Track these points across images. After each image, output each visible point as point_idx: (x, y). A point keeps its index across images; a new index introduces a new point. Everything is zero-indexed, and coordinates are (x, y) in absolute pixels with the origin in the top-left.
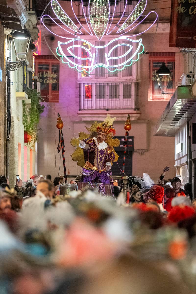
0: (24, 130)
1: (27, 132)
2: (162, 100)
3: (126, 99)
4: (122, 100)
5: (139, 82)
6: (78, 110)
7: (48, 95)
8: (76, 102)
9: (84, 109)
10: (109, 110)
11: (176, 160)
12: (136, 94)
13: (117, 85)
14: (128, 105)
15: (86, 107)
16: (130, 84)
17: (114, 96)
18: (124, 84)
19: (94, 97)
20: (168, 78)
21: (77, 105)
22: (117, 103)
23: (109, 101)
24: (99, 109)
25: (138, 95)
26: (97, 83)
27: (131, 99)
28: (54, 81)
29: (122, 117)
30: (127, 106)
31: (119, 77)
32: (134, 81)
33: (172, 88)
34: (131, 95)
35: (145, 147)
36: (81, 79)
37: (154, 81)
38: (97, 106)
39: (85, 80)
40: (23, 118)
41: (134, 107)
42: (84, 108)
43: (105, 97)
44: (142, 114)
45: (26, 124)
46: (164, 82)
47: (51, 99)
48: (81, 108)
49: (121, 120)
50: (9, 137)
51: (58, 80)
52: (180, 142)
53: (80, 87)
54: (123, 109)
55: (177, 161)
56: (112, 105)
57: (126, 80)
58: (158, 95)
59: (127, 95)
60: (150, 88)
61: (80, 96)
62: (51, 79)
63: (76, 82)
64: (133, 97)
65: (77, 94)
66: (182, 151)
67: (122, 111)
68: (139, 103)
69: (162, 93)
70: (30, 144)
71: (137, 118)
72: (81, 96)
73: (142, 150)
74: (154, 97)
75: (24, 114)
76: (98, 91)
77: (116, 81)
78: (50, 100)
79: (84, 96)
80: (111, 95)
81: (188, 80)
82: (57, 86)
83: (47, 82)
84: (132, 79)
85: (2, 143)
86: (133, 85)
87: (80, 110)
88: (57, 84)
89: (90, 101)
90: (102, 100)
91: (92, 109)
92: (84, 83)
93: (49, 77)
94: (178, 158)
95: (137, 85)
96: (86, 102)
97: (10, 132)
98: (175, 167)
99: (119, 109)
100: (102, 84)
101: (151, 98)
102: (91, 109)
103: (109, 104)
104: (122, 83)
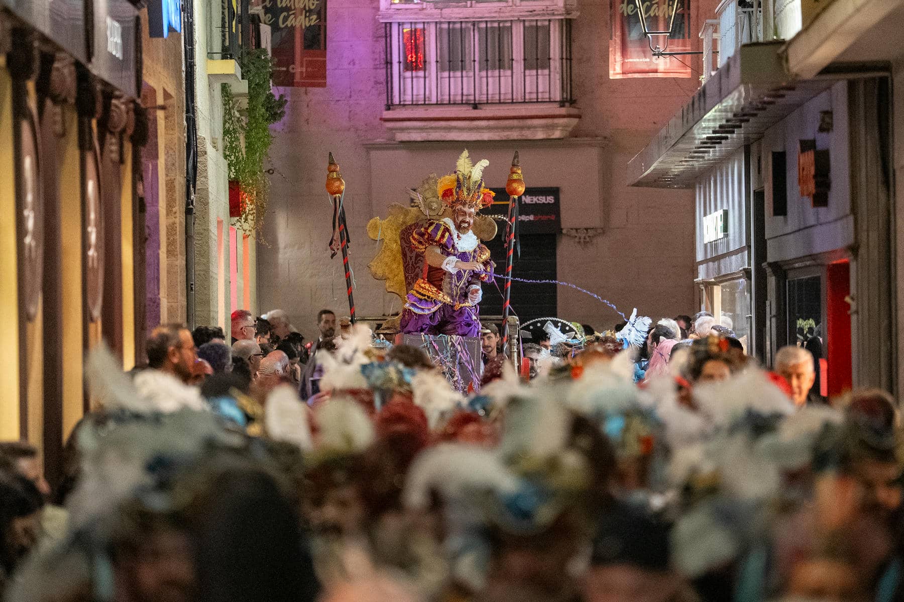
0: (229, 177)
1: (238, 183)
2: (651, 75)
3: (534, 72)
4: (523, 74)
5: (575, 17)
6: (383, 107)
7: (293, 63)
8: (376, 83)
9: (402, 103)
10: (479, 106)
11: (701, 263)
12: (564, 57)
13: (504, 27)
14: (540, 90)
15: (408, 98)
16: (547, 23)
17: (497, 63)
18: (527, 24)
19: (433, 67)
20: (669, 5)
21: (379, 94)
22: (505, 82)
23: (481, 78)
24: (449, 104)
25: (571, 59)
26: (441, 23)
27: (550, 71)
28: (310, 20)
29: (522, 128)
30: (537, 93)
31: (510, 4)
32: (558, 15)
33: (684, 37)
34: (549, 59)
35: (596, 221)
36: (390, 12)
37: (625, 14)
38: (442, 95)
39: (405, 14)
40: (224, 139)
41: (558, 97)
42: (400, 102)
43: (468, 67)
44: (583, 117)
45: (233, 157)
46: (656, 18)
47: (302, 78)
48: (392, 103)
49: (520, 137)
50: (192, 202)
51: (323, 17)
52: (716, 209)
53: (388, 36)
54: (524, 102)
55: (704, 265)
56: (490, 92)
57: (531, 12)
58: (638, 60)
59: (537, 59)
60: (614, 37)
61: (389, 63)
62: (301, 15)
63: (375, 21)
64: (555, 64)
65: (377, 56)
66: (726, 236)
67: (522, 110)
68: (573, 83)
69: (654, 55)
70: (246, 220)
71: (570, 129)
72: (391, 63)
73: (587, 229)
74: (628, 67)
75: (227, 125)
76: (446, 46)
77: (502, 15)
78: (297, 78)
79: (400, 62)
80: (487, 60)
81: (743, 15)
82: (319, 34)
83: (289, 23)
84: (551, 8)
85: (180, 222)
86: (555, 26)
87: (389, 107)
88: (320, 30)
89: (422, 80)
90: (459, 74)
91: (427, 102)
92: (399, 24)
93: (293, 7)
94: (709, 257)
95: (568, 26)
96: (409, 81)
97: (194, 187)
98: (698, 284)
99: (512, 103)
100: (458, 26)
101: (618, 69)
102: (425, 104)
103: (481, 88)
104: (520, 21)
